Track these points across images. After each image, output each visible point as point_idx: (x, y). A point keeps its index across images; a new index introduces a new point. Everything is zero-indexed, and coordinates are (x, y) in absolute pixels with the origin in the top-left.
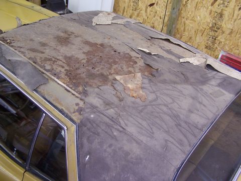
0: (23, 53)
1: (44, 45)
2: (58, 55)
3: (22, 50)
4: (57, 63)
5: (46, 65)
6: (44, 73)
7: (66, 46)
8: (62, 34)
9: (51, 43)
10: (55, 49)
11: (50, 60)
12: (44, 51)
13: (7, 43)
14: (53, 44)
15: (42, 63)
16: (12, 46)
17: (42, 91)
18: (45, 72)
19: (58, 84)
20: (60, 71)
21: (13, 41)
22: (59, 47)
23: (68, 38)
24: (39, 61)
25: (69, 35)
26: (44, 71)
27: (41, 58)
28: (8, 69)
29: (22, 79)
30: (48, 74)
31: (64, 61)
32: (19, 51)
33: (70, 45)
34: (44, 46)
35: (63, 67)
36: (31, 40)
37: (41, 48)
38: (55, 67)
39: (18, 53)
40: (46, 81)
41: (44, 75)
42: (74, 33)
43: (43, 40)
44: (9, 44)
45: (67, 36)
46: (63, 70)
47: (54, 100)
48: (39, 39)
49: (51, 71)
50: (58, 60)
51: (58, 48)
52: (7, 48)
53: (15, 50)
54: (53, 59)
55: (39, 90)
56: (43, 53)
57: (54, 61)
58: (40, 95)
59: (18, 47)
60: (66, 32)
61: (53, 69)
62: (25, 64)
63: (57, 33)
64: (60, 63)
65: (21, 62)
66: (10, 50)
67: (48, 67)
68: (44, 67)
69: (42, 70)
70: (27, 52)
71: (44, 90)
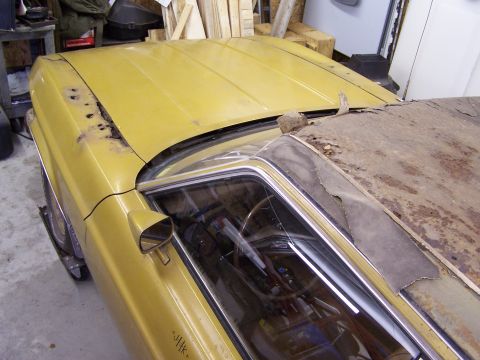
0: (365, 183)
1: (411, 170)
2: (452, 205)
3: (361, 174)
4: (454, 226)
5: (425, 226)
6: (424, 248)
7: (466, 180)
8: (448, 150)
9: (427, 168)
10: (440, 186)
11: (433, 214)
12: (415, 187)
13: (325, 152)
14: (432, 169)
15: (415, 220)
16: (336, 161)
17: (424, 299)
18: (428, 246)
19: (468, 287)
20: (466, 251)
21: (338, 150)
22: (449, 183)
23: (464, 162)
24: (406, 211)
25: (466, 154)
26: (424, 243)
27: (411, 205)
28: (331, 219)
29: (370, 253)
30: (435, 251)
31: (472, 225)
32: (356, 178)
33: (474, 180)
34: (414, 174)
35: (471, 241)
36: (379, 153)
37: (407, 179)
38: (450, 236)
39: (353, 181)
40: (433, 272)
41: (425, 253)
42: (476, 151)
43: (407, 157)
44: (330, 153)
45: (462, 156)
46: (472, 249)
47: (457, 332)
48: (395, 152)
49: (442, 247)
50: (453, 217)
51: (446, 185)
52: (326, 165)
53: (347, 172)
54: (443, 215)
55: (415, 293)
56: (413, 191)
57: (446, 221)
58: (418, 307)
59: (352, 166)
60: (455, 144)
61: (446, 242)
62: (375, 214)
63: (436, 144)
64: (461, 227)
65: (364, 207)
66: (333, 169)
67: (433, 235)
68: (421, 231)
69: (418, 238)
70: (373, 181)
71: (427, 297)
